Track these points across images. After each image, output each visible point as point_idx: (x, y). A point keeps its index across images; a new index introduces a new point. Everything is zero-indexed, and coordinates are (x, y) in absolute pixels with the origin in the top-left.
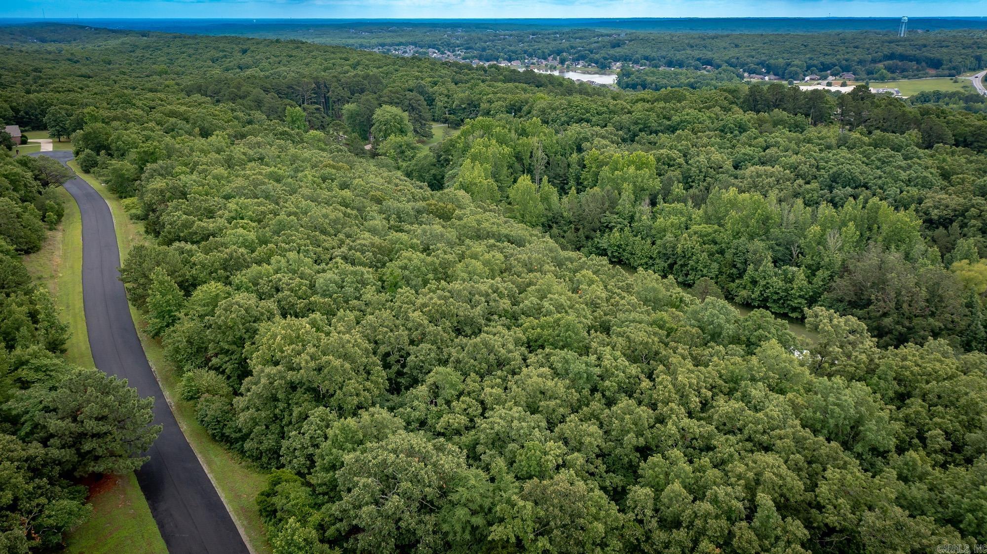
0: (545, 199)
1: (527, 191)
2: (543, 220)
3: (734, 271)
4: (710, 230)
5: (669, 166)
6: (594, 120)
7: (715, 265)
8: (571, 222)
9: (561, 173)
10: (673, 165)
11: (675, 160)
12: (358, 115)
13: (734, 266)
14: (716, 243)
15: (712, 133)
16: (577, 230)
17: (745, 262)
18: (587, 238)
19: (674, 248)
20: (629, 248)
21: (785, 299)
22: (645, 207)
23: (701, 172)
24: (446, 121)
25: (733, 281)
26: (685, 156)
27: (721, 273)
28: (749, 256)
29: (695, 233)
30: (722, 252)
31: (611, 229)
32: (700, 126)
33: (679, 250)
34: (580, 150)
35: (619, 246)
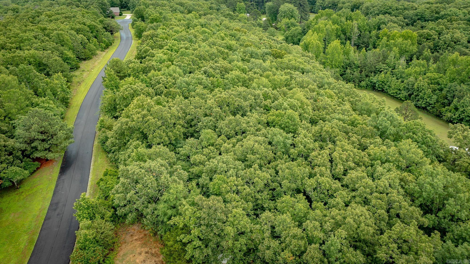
0: (346, 53)
1: (335, 48)
2: (343, 64)
3: (446, 101)
4: (437, 76)
5: (428, 39)
6: (393, 13)
7: (435, 97)
8: (359, 67)
9: (366, 41)
10: (430, 39)
11: (431, 36)
12: (273, 8)
13: (446, 98)
14: (439, 84)
15: (462, 22)
16: (361, 72)
17: (454, 97)
18: (367, 76)
19: (413, 85)
20: (389, 83)
22: (402, 61)
23: (445, 43)
25: (444, 107)
26: (439, 34)
27: (437, 101)
28: (456, 93)
29: (428, 77)
30: (441, 90)
31: (381, 72)
32: (456, 17)
33: (415, 87)
34: (379, 29)
35: (383, 82)
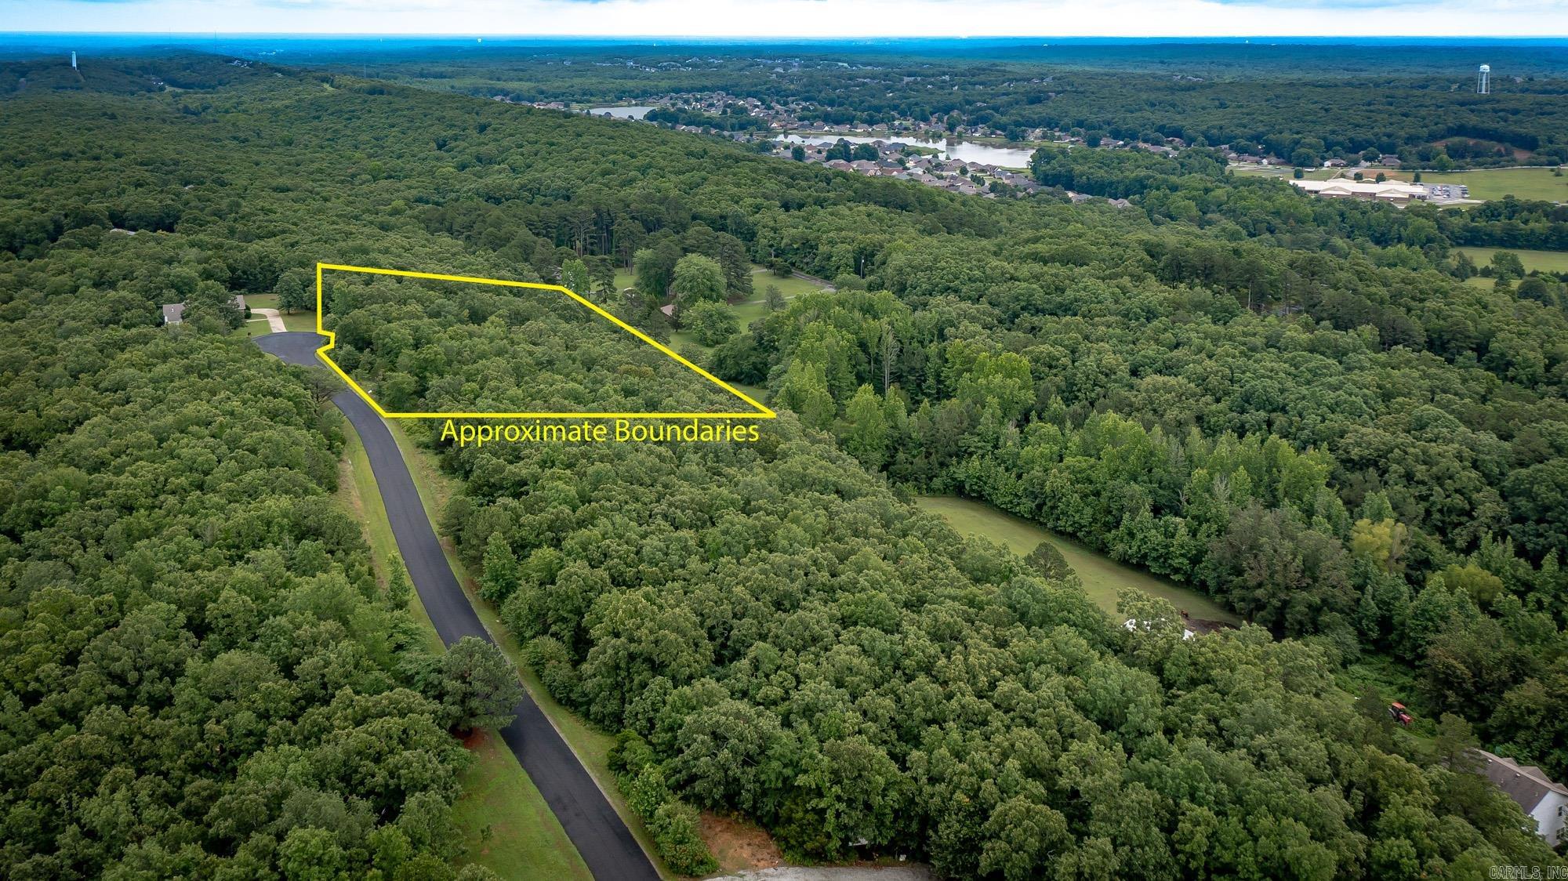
0: (891, 415)
1: (867, 407)
2: (886, 442)
3: (1110, 518)
4: (1084, 465)
5: (1050, 367)
6: (964, 289)
7: (1088, 511)
8: (921, 445)
9: (918, 366)
10: (1056, 367)
11: (1058, 360)
12: (654, 265)
13: (1110, 512)
14: (1091, 482)
15: (1112, 319)
16: (928, 455)
17: (1122, 509)
18: (942, 465)
19: (1042, 485)
20: (991, 481)
21: (1166, 557)
22: (1011, 429)
23: (1088, 378)
24: (771, 266)
25: (1109, 531)
26: (1073, 352)
27: (1095, 520)
28: (1125, 502)
29: (1068, 468)
30: (1097, 494)
31: (971, 454)
32: (1099, 306)
33: (1047, 489)
34: (942, 337)
35: (979, 478)
